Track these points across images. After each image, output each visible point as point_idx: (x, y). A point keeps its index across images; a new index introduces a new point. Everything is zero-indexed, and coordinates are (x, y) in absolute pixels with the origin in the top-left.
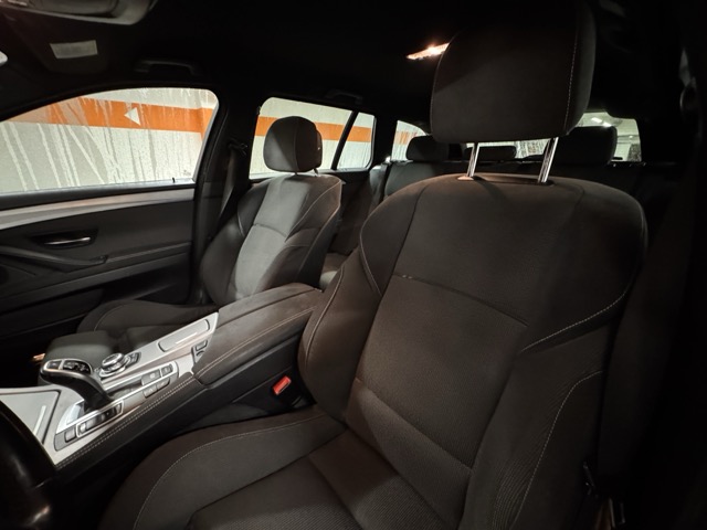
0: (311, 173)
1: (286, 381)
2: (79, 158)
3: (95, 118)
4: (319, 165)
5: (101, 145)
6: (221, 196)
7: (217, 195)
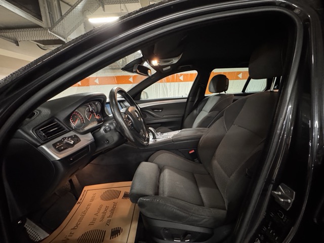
0: (223, 93)
1: (193, 151)
2: (163, 91)
3: (168, 81)
4: (226, 90)
5: (168, 87)
6: (194, 101)
7: (193, 101)
